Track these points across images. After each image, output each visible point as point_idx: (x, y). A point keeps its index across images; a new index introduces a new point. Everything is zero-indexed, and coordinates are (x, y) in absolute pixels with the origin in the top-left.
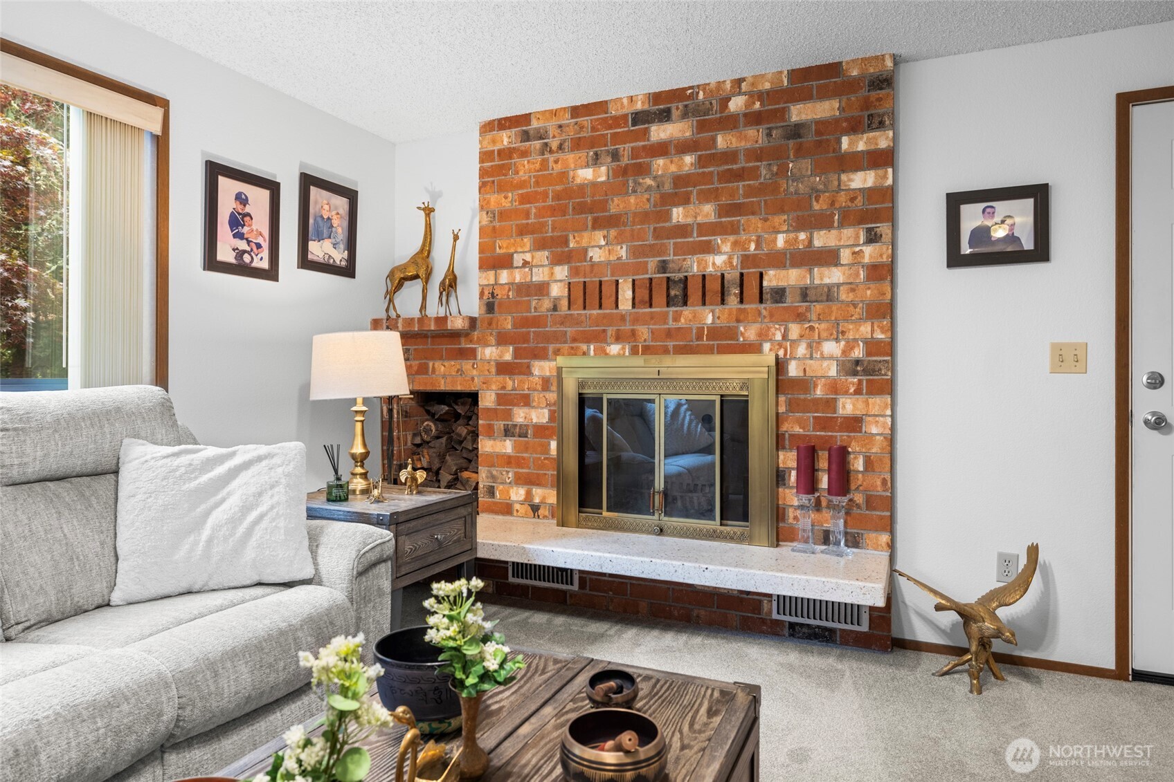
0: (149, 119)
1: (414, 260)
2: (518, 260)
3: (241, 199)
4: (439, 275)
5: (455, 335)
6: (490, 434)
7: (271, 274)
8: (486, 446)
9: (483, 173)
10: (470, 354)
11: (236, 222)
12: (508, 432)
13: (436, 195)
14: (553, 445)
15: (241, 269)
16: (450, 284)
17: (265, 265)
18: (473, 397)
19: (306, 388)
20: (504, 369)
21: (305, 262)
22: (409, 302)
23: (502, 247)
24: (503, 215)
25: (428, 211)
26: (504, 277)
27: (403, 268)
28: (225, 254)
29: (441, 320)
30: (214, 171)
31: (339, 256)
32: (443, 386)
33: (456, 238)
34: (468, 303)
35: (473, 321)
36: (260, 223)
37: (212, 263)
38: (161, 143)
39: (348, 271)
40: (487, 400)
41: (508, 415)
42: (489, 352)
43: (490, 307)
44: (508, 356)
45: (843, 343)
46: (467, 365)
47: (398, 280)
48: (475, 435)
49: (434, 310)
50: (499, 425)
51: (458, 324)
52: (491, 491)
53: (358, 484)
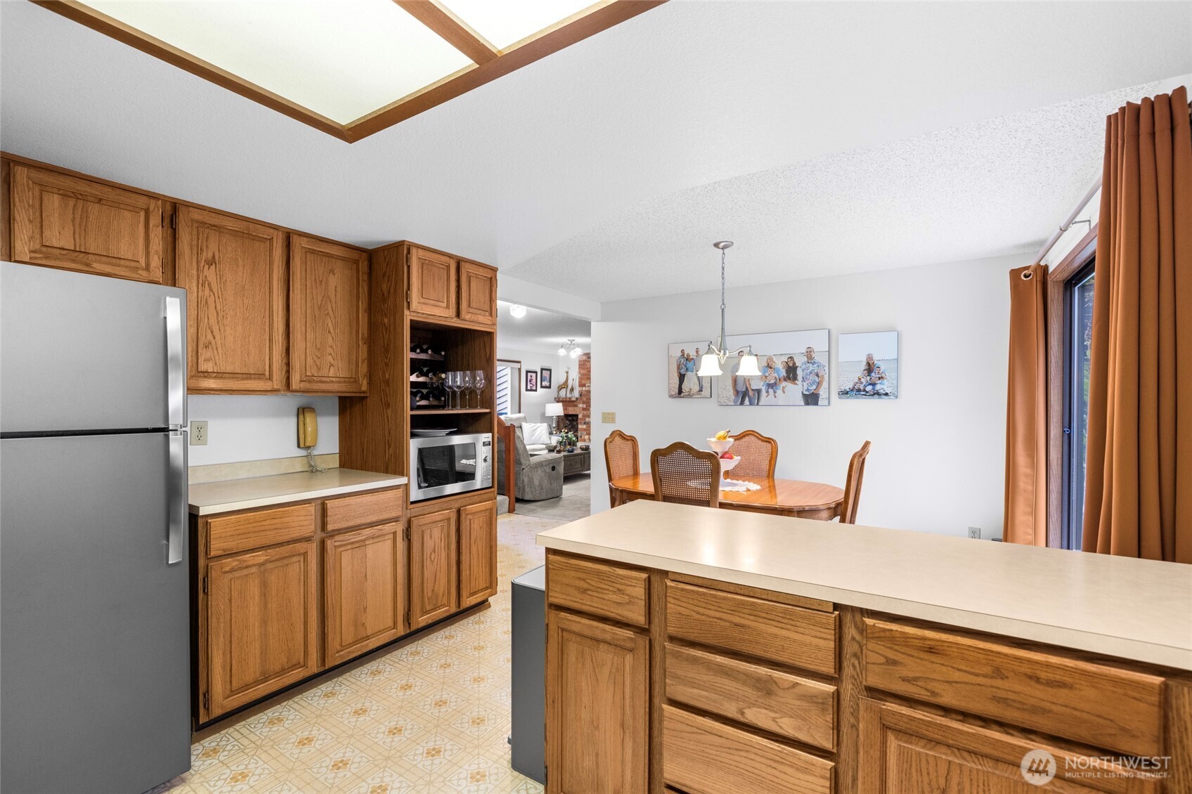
0: (517, 365)
1: (564, 384)
2: (587, 385)
3: (531, 376)
4: (570, 387)
5: (573, 401)
6: (581, 424)
7: (536, 390)
8: (580, 426)
9: (580, 365)
10: (576, 406)
11: (530, 381)
12: (585, 423)
15: (531, 390)
16: (572, 390)
17: (534, 388)
18: (577, 415)
19: (545, 413)
20: (584, 409)
21: (542, 387)
22: (563, 393)
23: (583, 382)
24: (584, 375)
25: (567, 373)
26: (584, 388)
27: (562, 385)
28: (529, 388)
29: (570, 398)
30: (527, 372)
31: (548, 384)
32: (570, 413)
33: (573, 380)
34: (576, 394)
35: (577, 398)
36: (534, 381)
37: (527, 390)
38: (520, 369)
39: (549, 387)
40: (580, 416)
41: (585, 419)
42: (581, 405)
43: (581, 395)
44: (585, 406)
46: (576, 408)
47: (560, 388)
48: (577, 424)
49: (569, 395)
50: (583, 422)
51: (574, 399)
52: (581, 437)
53: (554, 432)
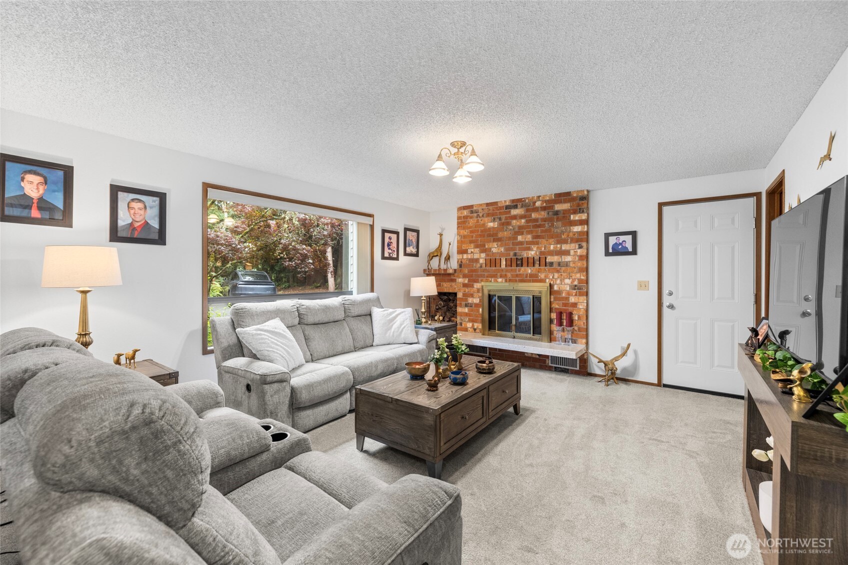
0: (369, 221)
1: (436, 250)
2: (469, 251)
3: (390, 238)
4: (444, 255)
5: (450, 274)
6: (461, 306)
7: (397, 259)
8: (459, 310)
9: (458, 223)
10: (454, 281)
11: (389, 245)
12: (466, 305)
13: (443, 229)
14: (481, 310)
15: (390, 258)
16: (448, 258)
17: (395, 256)
18: (455, 294)
19: (409, 292)
20: (465, 285)
21: (406, 254)
22: (435, 263)
23: (464, 247)
24: (465, 237)
25: (441, 235)
26: (465, 256)
27: (433, 253)
28: (386, 255)
29: (445, 270)
30: (384, 231)
31: (414, 251)
32: (446, 291)
33: (450, 244)
34: (454, 264)
35: (455, 270)
36: (394, 245)
37: (383, 258)
38: (372, 227)
39: (417, 255)
40: (460, 295)
41: (466, 300)
42: (460, 280)
43: (460, 266)
44: (466, 282)
45: (571, 280)
46: (453, 284)
47: (431, 256)
48: (456, 306)
49: (443, 266)
50: (463, 303)
51: (451, 271)
52: (461, 324)
53: (424, 320)
